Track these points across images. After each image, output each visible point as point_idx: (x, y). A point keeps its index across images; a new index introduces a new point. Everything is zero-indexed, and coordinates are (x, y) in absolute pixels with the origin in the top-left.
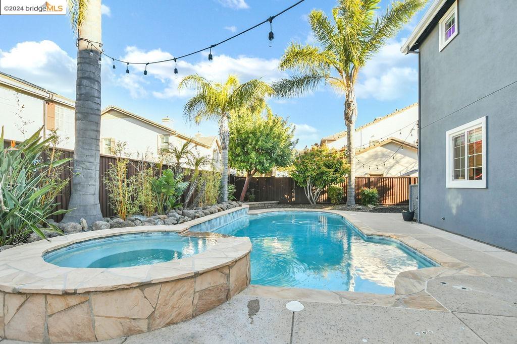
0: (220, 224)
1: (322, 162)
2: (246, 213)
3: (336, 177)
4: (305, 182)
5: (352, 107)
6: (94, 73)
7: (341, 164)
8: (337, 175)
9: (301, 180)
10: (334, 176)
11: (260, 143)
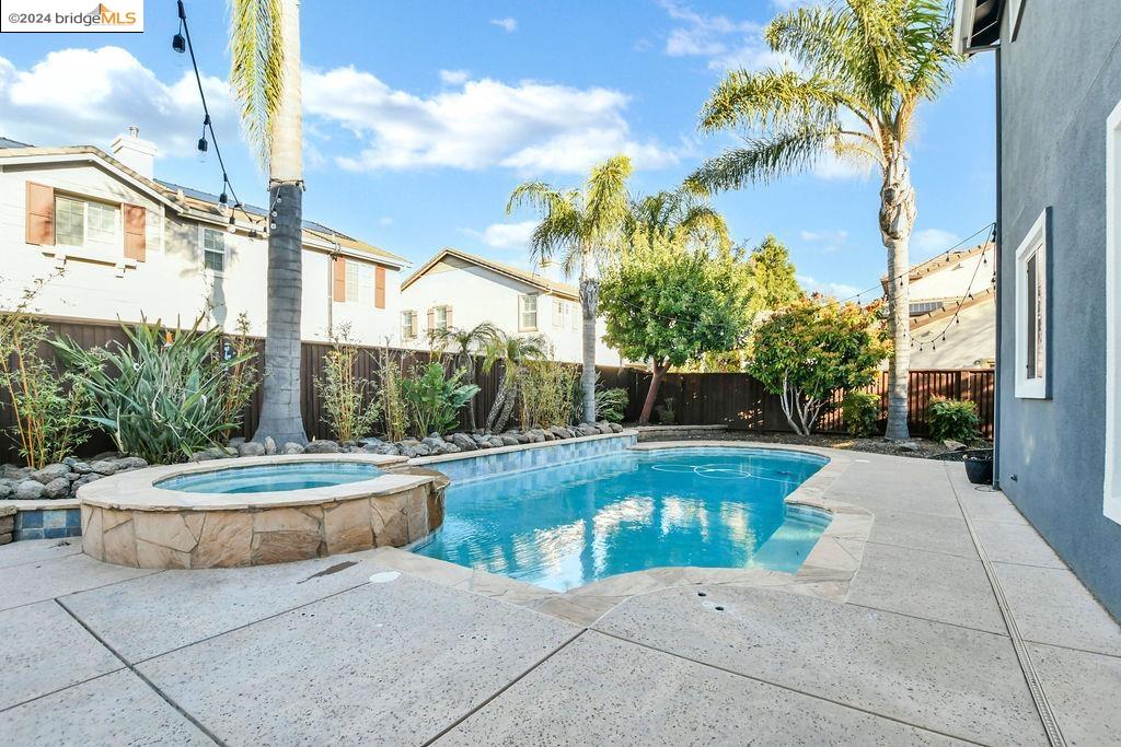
0: (534, 463)
1: (810, 337)
2: (624, 446)
3: (847, 371)
4: (777, 382)
5: (898, 198)
6: (287, 226)
7: (863, 340)
8: (851, 365)
9: (764, 378)
10: (841, 368)
11: (662, 302)
